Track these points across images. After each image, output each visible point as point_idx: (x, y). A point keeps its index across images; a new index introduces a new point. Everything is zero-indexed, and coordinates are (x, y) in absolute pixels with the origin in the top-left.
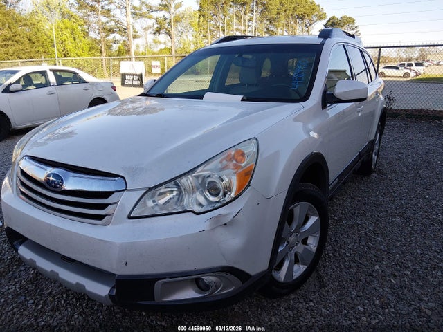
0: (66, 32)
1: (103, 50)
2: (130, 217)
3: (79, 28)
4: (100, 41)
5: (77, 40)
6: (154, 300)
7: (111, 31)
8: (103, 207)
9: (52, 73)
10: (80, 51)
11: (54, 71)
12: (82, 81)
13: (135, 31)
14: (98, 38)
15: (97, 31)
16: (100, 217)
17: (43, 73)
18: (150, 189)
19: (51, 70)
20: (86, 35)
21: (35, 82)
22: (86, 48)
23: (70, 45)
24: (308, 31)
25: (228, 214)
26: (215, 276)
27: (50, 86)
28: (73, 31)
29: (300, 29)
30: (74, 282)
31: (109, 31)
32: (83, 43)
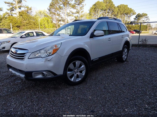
0: (46, 21)
1: (57, 27)
2: (28, 59)
3: (50, 20)
4: (56, 24)
5: (49, 24)
6: (32, 77)
7: (60, 21)
8: (23, 56)
9: (35, 33)
10: (50, 27)
11: (36, 32)
12: (44, 35)
13: (67, 20)
14: (56, 23)
15: (55, 21)
16: (23, 59)
17: (33, 33)
18: (33, 52)
19: (35, 32)
20: (52, 22)
21: (30, 36)
22: (52, 26)
23: (46, 25)
24: (129, 19)
25: (49, 58)
26: (46, 72)
27: (34, 36)
28: (48, 21)
29: (126, 18)
30: (18, 75)
31: (59, 21)
32: (51, 25)
